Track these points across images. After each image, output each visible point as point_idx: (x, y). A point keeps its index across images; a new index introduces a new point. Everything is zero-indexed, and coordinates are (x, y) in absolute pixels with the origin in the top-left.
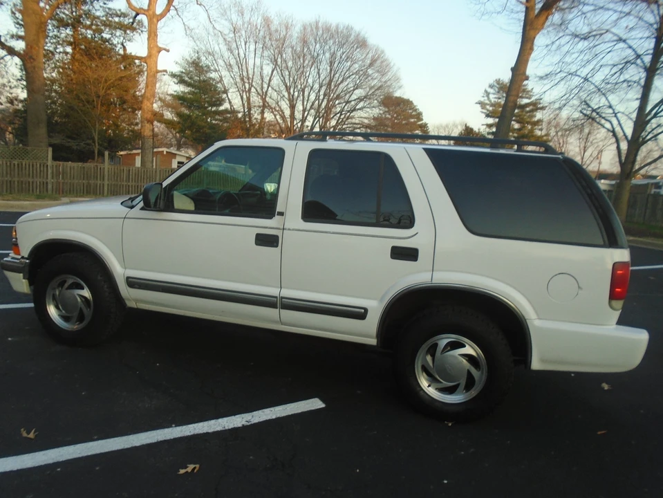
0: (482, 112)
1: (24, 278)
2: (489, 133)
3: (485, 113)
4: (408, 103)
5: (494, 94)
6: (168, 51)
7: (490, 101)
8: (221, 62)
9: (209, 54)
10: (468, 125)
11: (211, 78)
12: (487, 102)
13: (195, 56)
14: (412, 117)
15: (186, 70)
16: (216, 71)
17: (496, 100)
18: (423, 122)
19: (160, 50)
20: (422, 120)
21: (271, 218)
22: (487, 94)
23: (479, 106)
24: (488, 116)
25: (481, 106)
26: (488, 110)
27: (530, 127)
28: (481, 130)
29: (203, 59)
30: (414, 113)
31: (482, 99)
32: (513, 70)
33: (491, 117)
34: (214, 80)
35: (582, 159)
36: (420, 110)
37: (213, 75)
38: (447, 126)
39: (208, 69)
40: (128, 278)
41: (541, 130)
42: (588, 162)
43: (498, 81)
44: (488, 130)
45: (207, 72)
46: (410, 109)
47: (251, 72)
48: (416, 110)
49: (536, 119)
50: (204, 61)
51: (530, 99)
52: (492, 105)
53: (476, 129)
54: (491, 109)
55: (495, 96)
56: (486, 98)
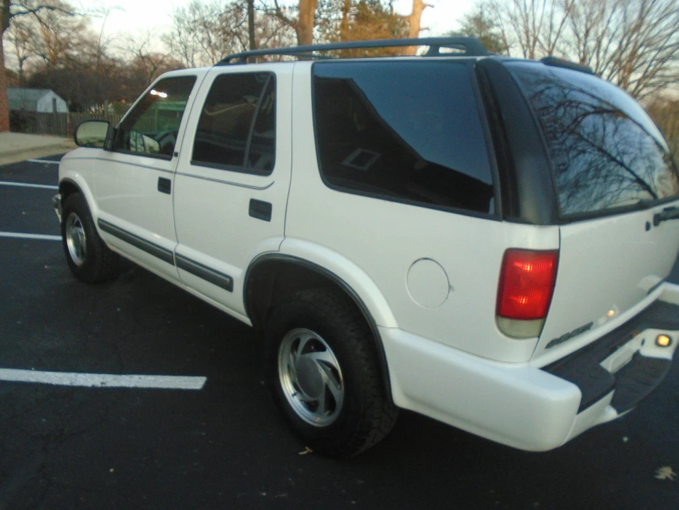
6: (433, 7)
8: (504, 16)
9: (493, 7)
11: (492, 34)
13: (477, 11)
15: (466, 26)
16: (498, 25)
19: (424, 6)
21: (169, 159)
29: (486, 14)
34: (495, 35)
37: (495, 30)
39: (491, 24)
45: (488, 27)
47: (537, 24)
50: (487, 16)
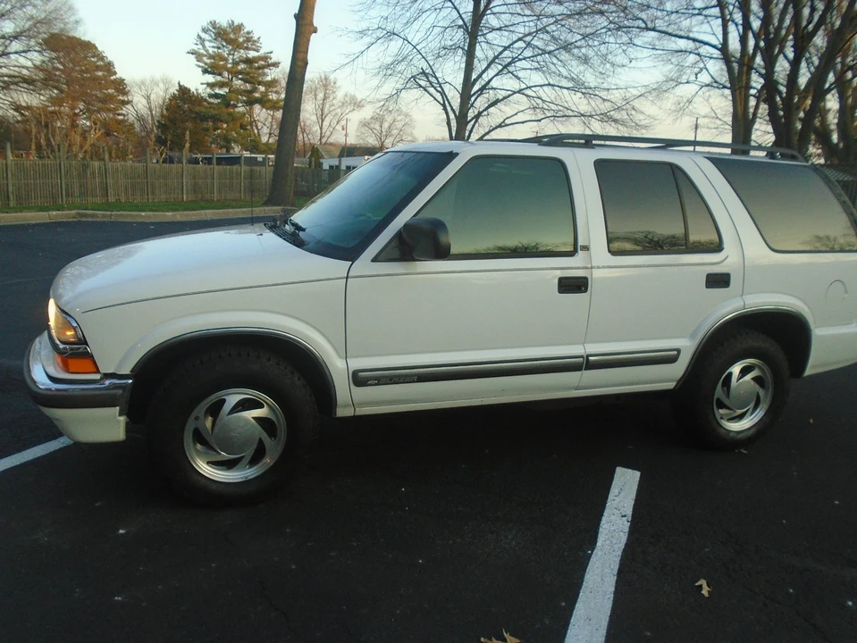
0: (199, 66)
1: (120, 415)
2: (211, 96)
3: (202, 67)
4: (88, 47)
5: (210, 41)
7: (207, 51)
10: (181, 84)
12: (202, 51)
14: (98, 68)
17: (216, 50)
18: (118, 76)
20: (115, 73)
21: (573, 255)
22: (202, 41)
23: (193, 57)
24: (205, 71)
25: (196, 58)
26: (206, 64)
27: (262, 89)
28: (200, 91)
30: (100, 63)
31: (196, 48)
32: (297, 17)
33: (209, 73)
35: (321, 128)
36: (109, 59)
38: (143, 83)
40: (355, 373)
41: (277, 92)
42: (328, 133)
43: (213, 24)
44: (209, 90)
46: (93, 57)
48: (102, 58)
49: (269, 78)
51: (258, 51)
52: (211, 57)
53: (193, 90)
54: (208, 61)
55: (212, 44)
56: (200, 46)
